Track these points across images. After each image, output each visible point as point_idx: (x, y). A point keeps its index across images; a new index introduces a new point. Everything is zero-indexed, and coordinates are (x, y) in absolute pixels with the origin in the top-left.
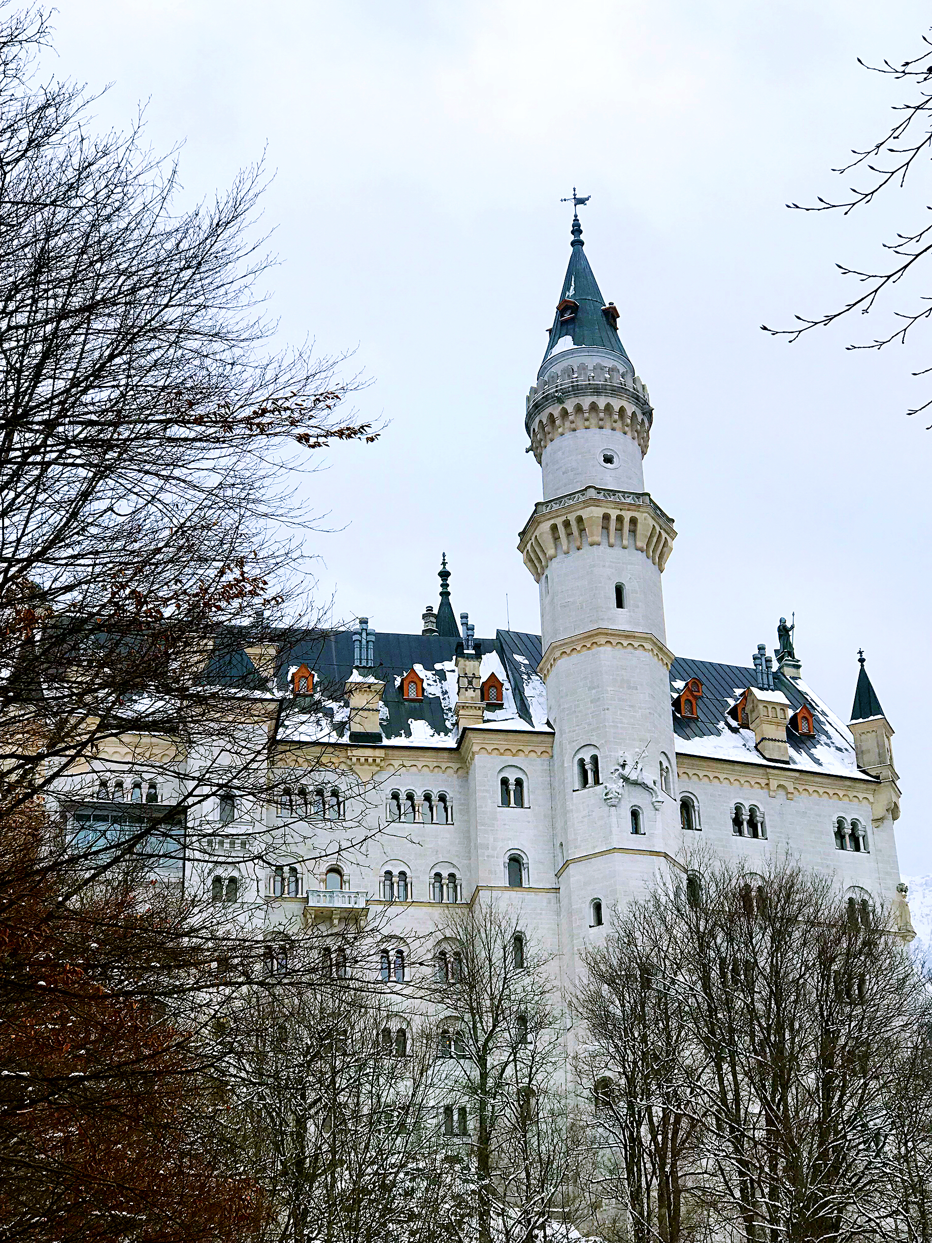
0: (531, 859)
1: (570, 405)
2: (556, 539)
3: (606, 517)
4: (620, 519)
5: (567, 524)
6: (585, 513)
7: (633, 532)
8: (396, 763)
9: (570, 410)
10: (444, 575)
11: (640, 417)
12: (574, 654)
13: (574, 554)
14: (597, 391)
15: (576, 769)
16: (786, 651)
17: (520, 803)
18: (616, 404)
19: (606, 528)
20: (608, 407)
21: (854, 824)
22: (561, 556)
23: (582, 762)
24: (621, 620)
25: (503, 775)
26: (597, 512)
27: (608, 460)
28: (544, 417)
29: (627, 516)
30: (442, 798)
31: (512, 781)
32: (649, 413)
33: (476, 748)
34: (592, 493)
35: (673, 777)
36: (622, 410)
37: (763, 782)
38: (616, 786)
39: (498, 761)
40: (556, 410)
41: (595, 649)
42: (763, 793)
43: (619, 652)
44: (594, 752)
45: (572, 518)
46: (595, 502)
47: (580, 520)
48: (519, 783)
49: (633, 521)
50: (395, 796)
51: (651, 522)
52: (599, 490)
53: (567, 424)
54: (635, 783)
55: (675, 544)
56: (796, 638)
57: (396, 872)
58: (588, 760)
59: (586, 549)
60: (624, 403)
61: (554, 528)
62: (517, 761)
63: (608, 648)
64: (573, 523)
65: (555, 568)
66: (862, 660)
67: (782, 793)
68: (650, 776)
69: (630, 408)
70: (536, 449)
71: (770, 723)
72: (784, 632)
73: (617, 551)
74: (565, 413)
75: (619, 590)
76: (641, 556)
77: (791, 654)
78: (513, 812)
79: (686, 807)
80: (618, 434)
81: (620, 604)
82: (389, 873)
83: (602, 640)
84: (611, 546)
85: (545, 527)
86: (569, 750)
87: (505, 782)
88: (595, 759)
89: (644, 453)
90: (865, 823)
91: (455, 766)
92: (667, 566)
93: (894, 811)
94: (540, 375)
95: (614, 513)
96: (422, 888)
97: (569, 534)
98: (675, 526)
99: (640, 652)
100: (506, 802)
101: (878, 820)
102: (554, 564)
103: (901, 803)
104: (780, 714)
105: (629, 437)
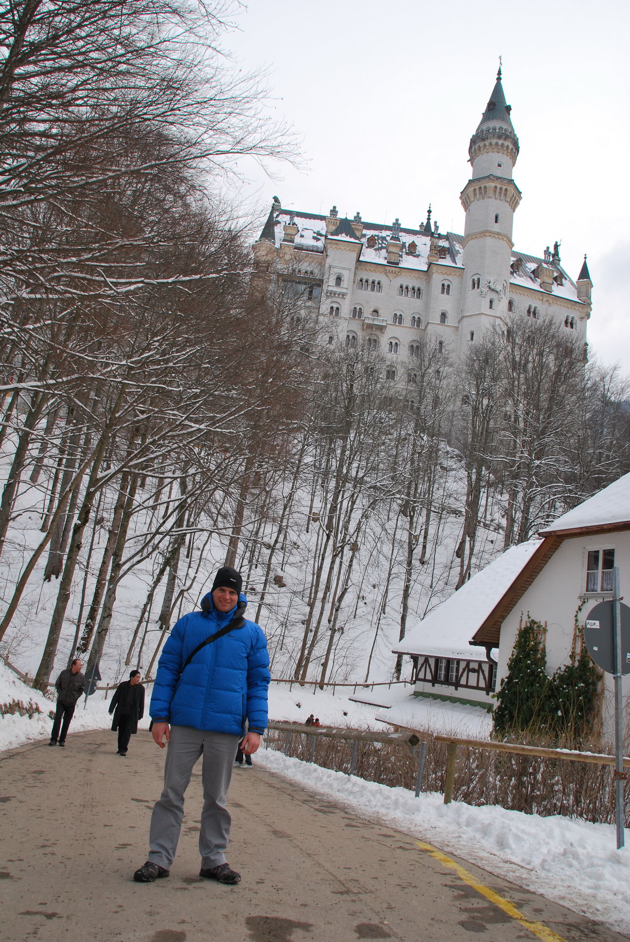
0: (449, 313)
1: (487, 143)
2: (475, 194)
3: (496, 187)
4: (501, 188)
5: (480, 188)
6: (487, 185)
7: (505, 195)
8: (403, 274)
12: (476, 240)
13: (481, 201)
15: (471, 282)
17: (448, 293)
19: (495, 192)
21: (573, 318)
22: (476, 201)
23: (473, 280)
24: (496, 228)
25: (444, 282)
26: (493, 185)
27: (499, 166)
28: (476, 146)
29: (504, 188)
30: (419, 290)
31: (446, 285)
33: (434, 271)
34: (491, 177)
35: (507, 290)
36: (508, 146)
37: (541, 298)
38: (485, 290)
39: (442, 277)
40: (481, 144)
41: (484, 237)
42: (540, 302)
43: (494, 240)
44: (479, 276)
45: (482, 186)
46: (492, 181)
47: (485, 187)
48: (449, 286)
49: (506, 190)
50: (401, 287)
51: (513, 191)
52: (494, 177)
53: (485, 150)
54: (493, 290)
57: (398, 314)
58: (476, 279)
59: (486, 199)
61: (475, 190)
62: (448, 278)
63: (490, 238)
65: (473, 206)
67: (547, 303)
68: (499, 287)
69: (511, 146)
71: (547, 276)
73: (498, 201)
74: (485, 146)
76: (507, 204)
78: (446, 296)
80: (505, 156)
81: (496, 222)
82: (396, 314)
83: (488, 234)
84: (496, 199)
85: (472, 189)
86: (470, 275)
87: (443, 285)
88: (479, 280)
90: (576, 318)
91: (425, 278)
95: (499, 186)
97: (480, 193)
99: (501, 241)
100: (443, 292)
102: (473, 204)
105: (509, 157)
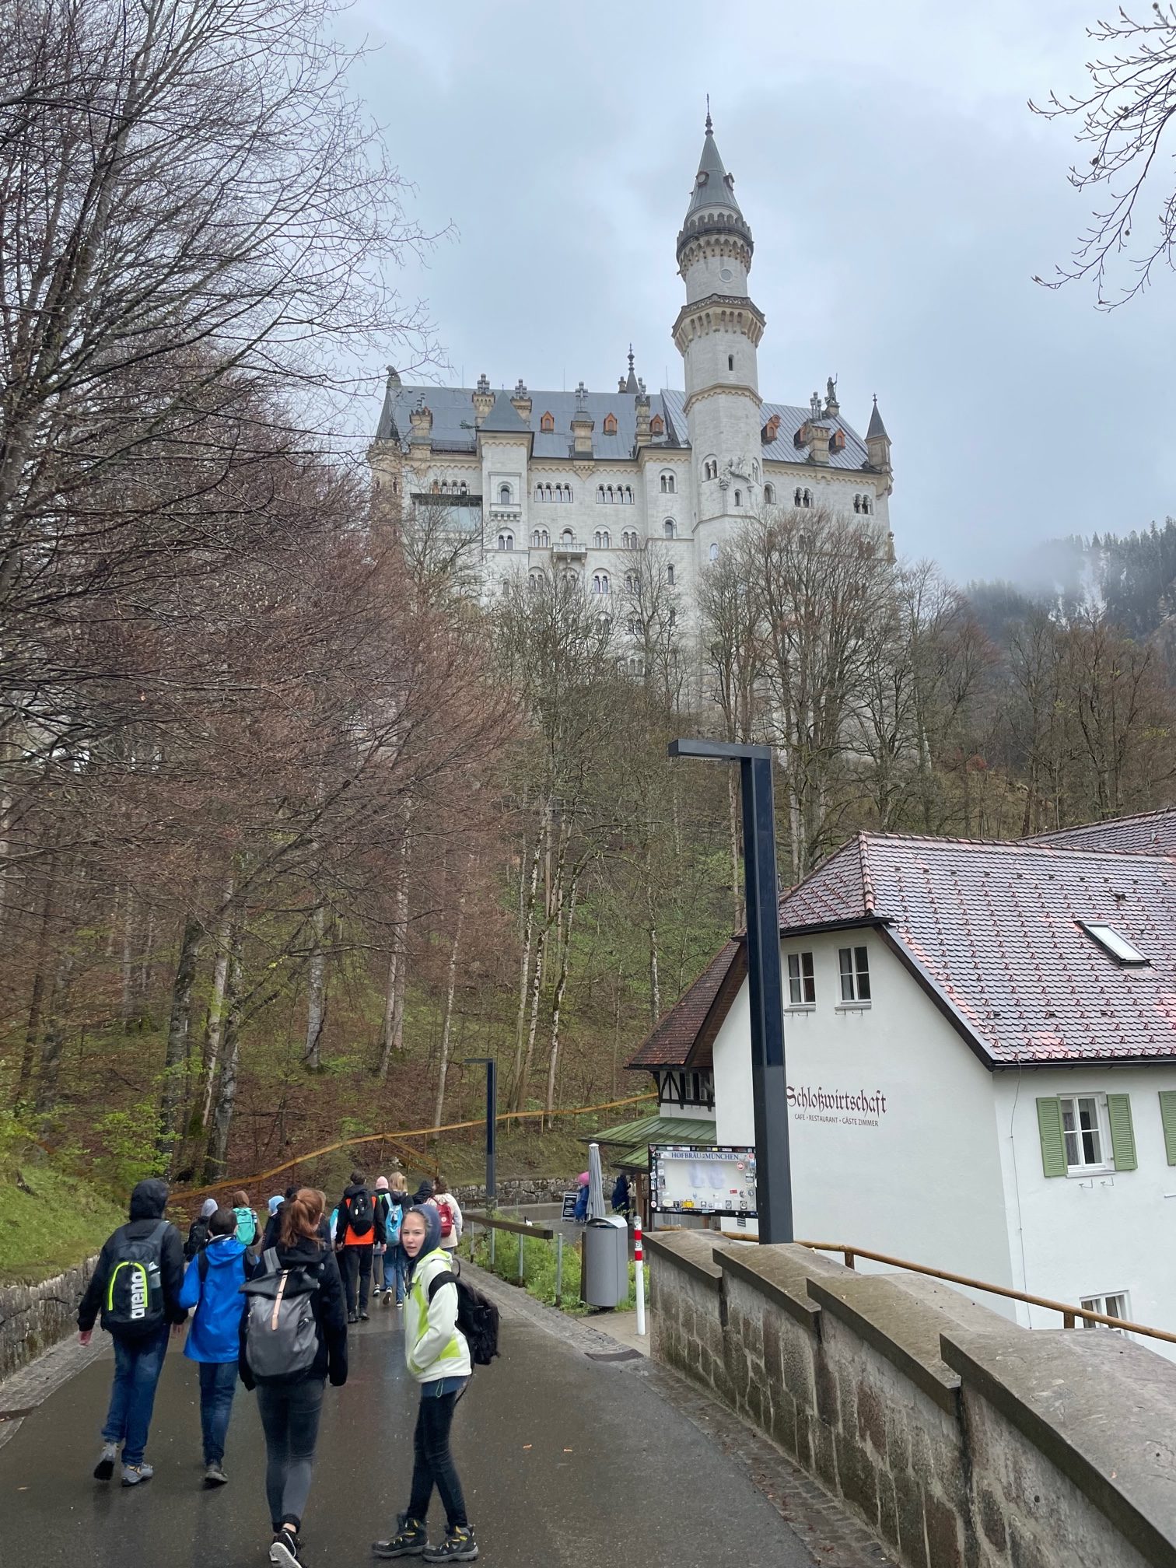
0: (678, 521)
1: (702, 241)
2: (694, 328)
3: (724, 313)
4: (732, 314)
5: (700, 318)
6: (711, 311)
7: (739, 322)
8: (601, 469)
9: (702, 244)
10: (631, 357)
11: (746, 248)
12: (704, 400)
13: (704, 337)
14: (719, 231)
15: (704, 469)
16: (831, 397)
17: (672, 490)
18: (732, 239)
19: (723, 320)
20: (726, 241)
21: (865, 498)
22: (697, 339)
23: (707, 465)
24: (731, 378)
25: (663, 474)
26: (719, 310)
27: (725, 276)
28: (687, 250)
29: (736, 312)
30: (628, 489)
31: (667, 477)
32: (750, 244)
33: (646, 458)
34: (715, 298)
35: (760, 472)
36: (735, 243)
37: (813, 475)
38: (726, 478)
39: (660, 466)
40: (695, 245)
41: (716, 396)
42: (813, 482)
43: (731, 398)
44: (714, 458)
45: (703, 314)
46: (717, 304)
47: (708, 315)
48: (671, 478)
49: (740, 315)
50: (601, 488)
51: (751, 316)
52: (720, 296)
53: (701, 254)
54: (738, 476)
55: (765, 329)
56: (837, 389)
57: (602, 532)
58: (711, 463)
59: (711, 334)
60: (736, 239)
61: (693, 321)
62: (670, 466)
63: (723, 396)
64: (704, 318)
65: (694, 347)
66: (875, 400)
67: (823, 481)
68: (746, 470)
69: (740, 242)
70: (683, 272)
71: (819, 439)
72: (831, 385)
73: (730, 334)
74: (700, 246)
75: (731, 360)
76: (745, 338)
77: (834, 399)
78: (669, 496)
79: (768, 489)
80: (732, 259)
81: (731, 368)
82: (598, 533)
83: (718, 391)
84: (726, 331)
85: (687, 321)
86: (701, 457)
87: (663, 478)
88: (715, 463)
89: (748, 272)
90: (871, 496)
91: (635, 470)
92: (760, 343)
93: (889, 490)
94: (685, 223)
95: (728, 311)
96: (617, 541)
97: (702, 325)
98: (765, 319)
99: (742, 398)
100: (664, 490)
101: (879, 496)
102: (693, 344)
103: (893, 485)
104: (825, 434)
105: (738, 261)
